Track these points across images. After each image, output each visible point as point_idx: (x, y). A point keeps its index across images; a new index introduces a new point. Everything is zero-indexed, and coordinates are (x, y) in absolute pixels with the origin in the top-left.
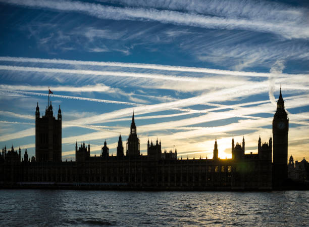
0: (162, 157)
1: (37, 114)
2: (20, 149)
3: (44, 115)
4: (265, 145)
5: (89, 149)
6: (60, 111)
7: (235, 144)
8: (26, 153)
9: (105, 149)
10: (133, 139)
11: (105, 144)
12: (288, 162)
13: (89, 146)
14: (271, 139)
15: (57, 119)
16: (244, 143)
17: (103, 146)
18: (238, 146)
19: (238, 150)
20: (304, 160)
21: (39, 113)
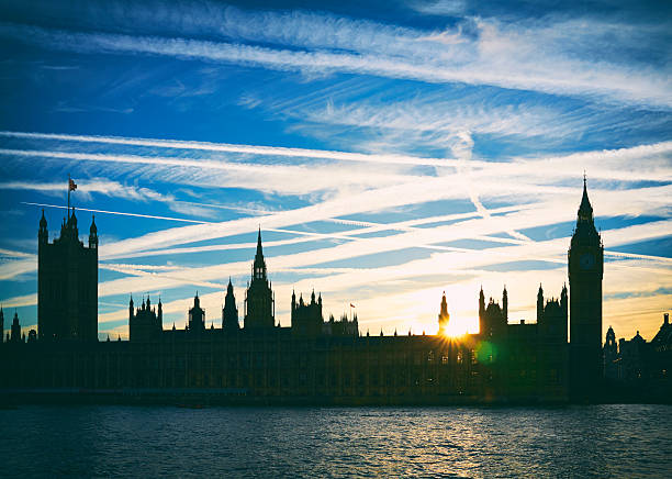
0: (324, 329)
1: (43, 236)
3: (58, 236)
4: (552, 304)
5: (160, 312)
6: (94, 229)
7: (487, 302)
8: (16, 321)
9: (197, 313)
10: (260, 291)
11: (197, 302)
12: (604, 341)
13: (160, 306)
14: (565, 290)
15: (86, 245)
16: (505, 300)
17: (192, 305)
18: (493, 306)
19: (493, 315)
20: (638, 338)
21: (46, 232)
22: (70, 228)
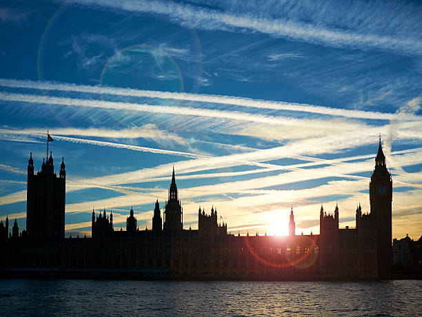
1: (31, 169)
2: (7, 219)
3: (40, 170)
5: (111, 219)
6: (63, 166)
8: (16, 224)
9: (132, 221)
10: (174, 207)
11: (132, 213)
13: (111, 215)
15: (58, 176)
16: (337, 213)
17: (129, 216)
18: (329, 218)
20: (408, 238)
21: (33, 168)
22: (48, 165)
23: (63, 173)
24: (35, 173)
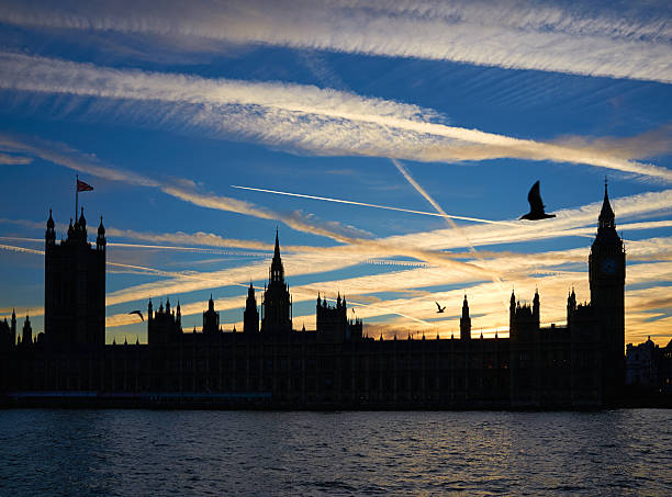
1: (50, 236)
2: (13, 316)
3: (66, 237)
5: (179, 314)
6: (101, 230)
8: (27, 323)
9: (211, 317)
13: (178, 308)
16: (536, 304)
20: (650, 343)
21: (54, 234)
22: (78, 231)
23: (101, 241)
24: (58, 242)
